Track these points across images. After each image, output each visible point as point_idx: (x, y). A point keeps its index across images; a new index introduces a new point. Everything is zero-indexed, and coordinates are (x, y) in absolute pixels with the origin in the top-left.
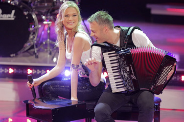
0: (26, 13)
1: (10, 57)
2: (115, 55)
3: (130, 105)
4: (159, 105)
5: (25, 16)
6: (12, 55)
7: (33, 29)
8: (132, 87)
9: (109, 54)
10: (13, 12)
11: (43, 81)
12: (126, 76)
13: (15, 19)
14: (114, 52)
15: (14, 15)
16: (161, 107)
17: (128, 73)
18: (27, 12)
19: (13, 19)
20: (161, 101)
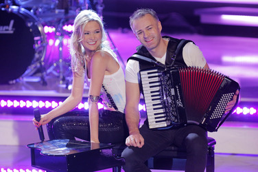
0: (29, 25)
1: (9, 84)
2: (157, 74)
3: (173, 148)
4: (213, 149)
5: (29, 28)
6: (11, 82)
7: (39, 45)
8: (176, 117)
9: (148, 73)
10: (12, 22)
11: (53, 117)
12: (170, 101)
13: (14, 32)
14: (156, 70)
15: (13, 27)
16: (215, 151)
17: (173, 98)
18: (32, 23)
19: (12, 32)
20: (215, 143)
